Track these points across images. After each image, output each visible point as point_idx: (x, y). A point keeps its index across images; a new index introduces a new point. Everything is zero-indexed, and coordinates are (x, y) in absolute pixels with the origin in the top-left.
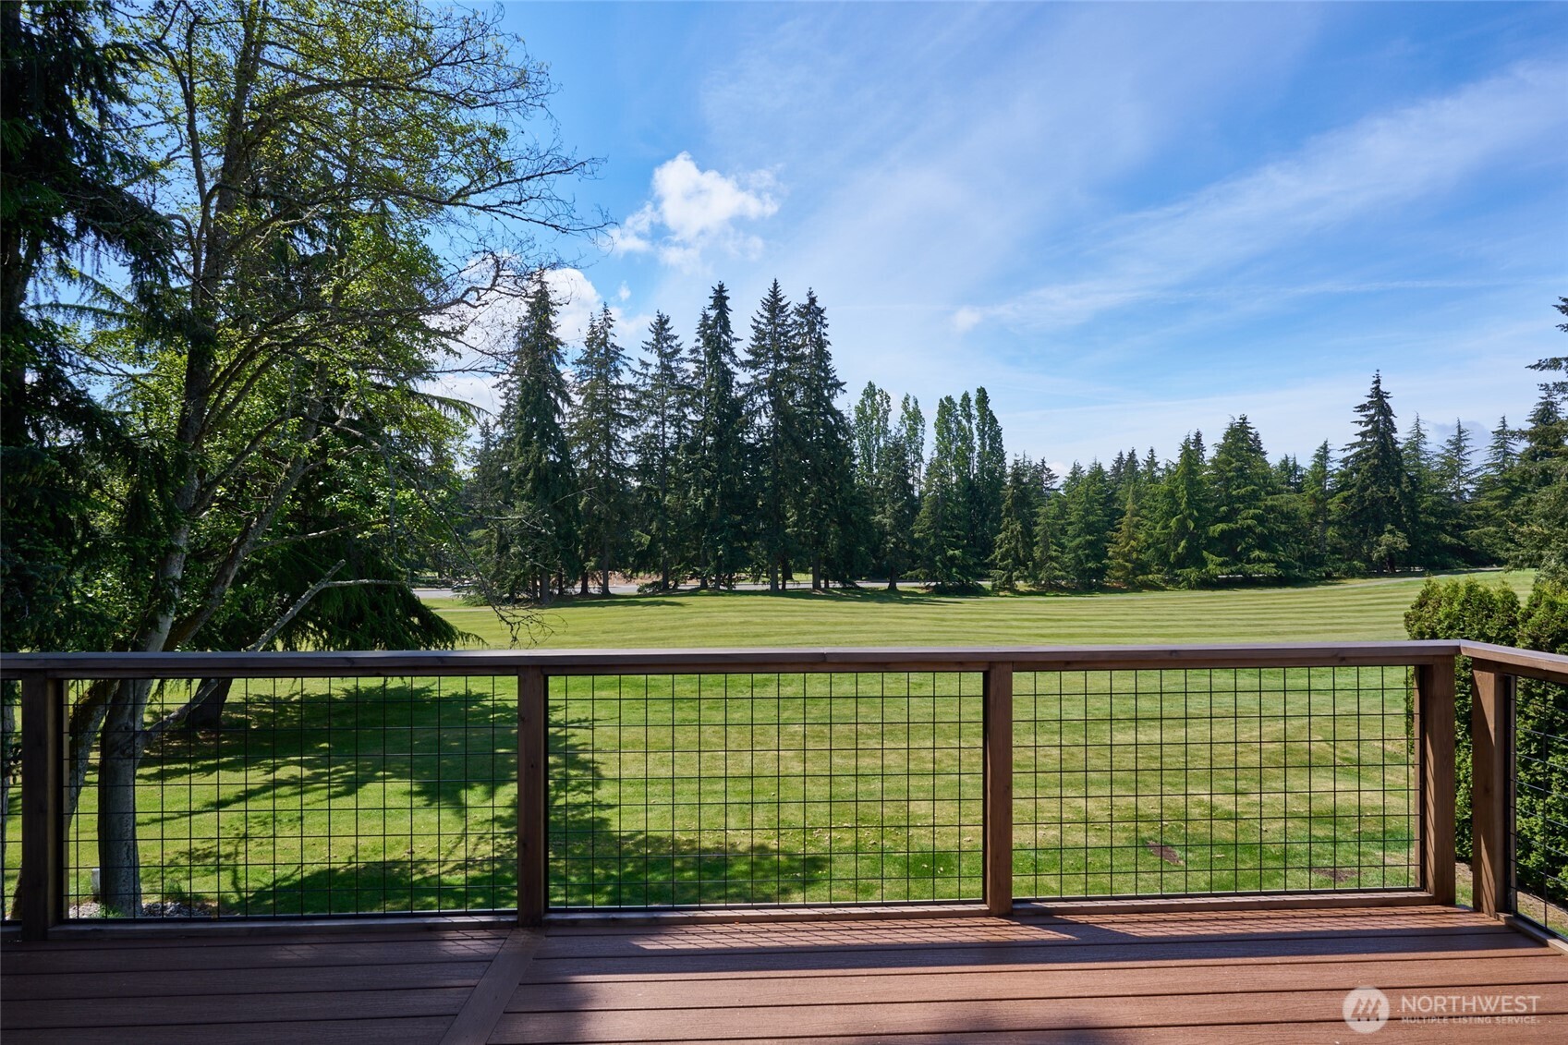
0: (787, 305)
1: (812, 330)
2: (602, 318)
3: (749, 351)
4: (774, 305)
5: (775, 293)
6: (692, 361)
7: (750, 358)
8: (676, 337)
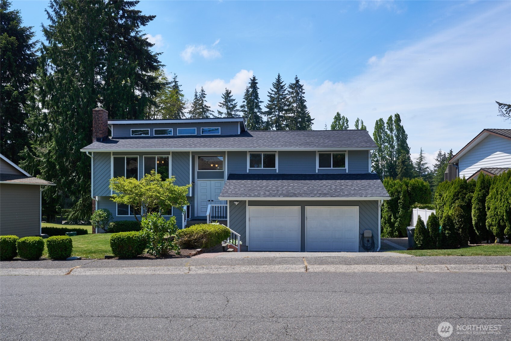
0: (284, 85)
1: (298, 94)
2: (201, 93)
3: (267, 107)
4: (278, 85)
5: (279, 80)
6: (241, 111)
7: (267, 110)
8: (234, 100)
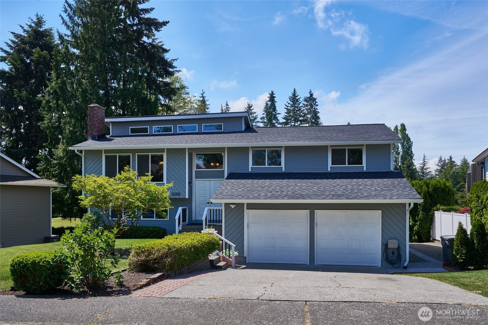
0: (299, 99)
1: (312, 106)
2: (225, 107)
3: (284, 118)
4: (294, 99)
5: (294, 94)
6: (261, 122)
7: (284, 121)
8: (255, 113)
